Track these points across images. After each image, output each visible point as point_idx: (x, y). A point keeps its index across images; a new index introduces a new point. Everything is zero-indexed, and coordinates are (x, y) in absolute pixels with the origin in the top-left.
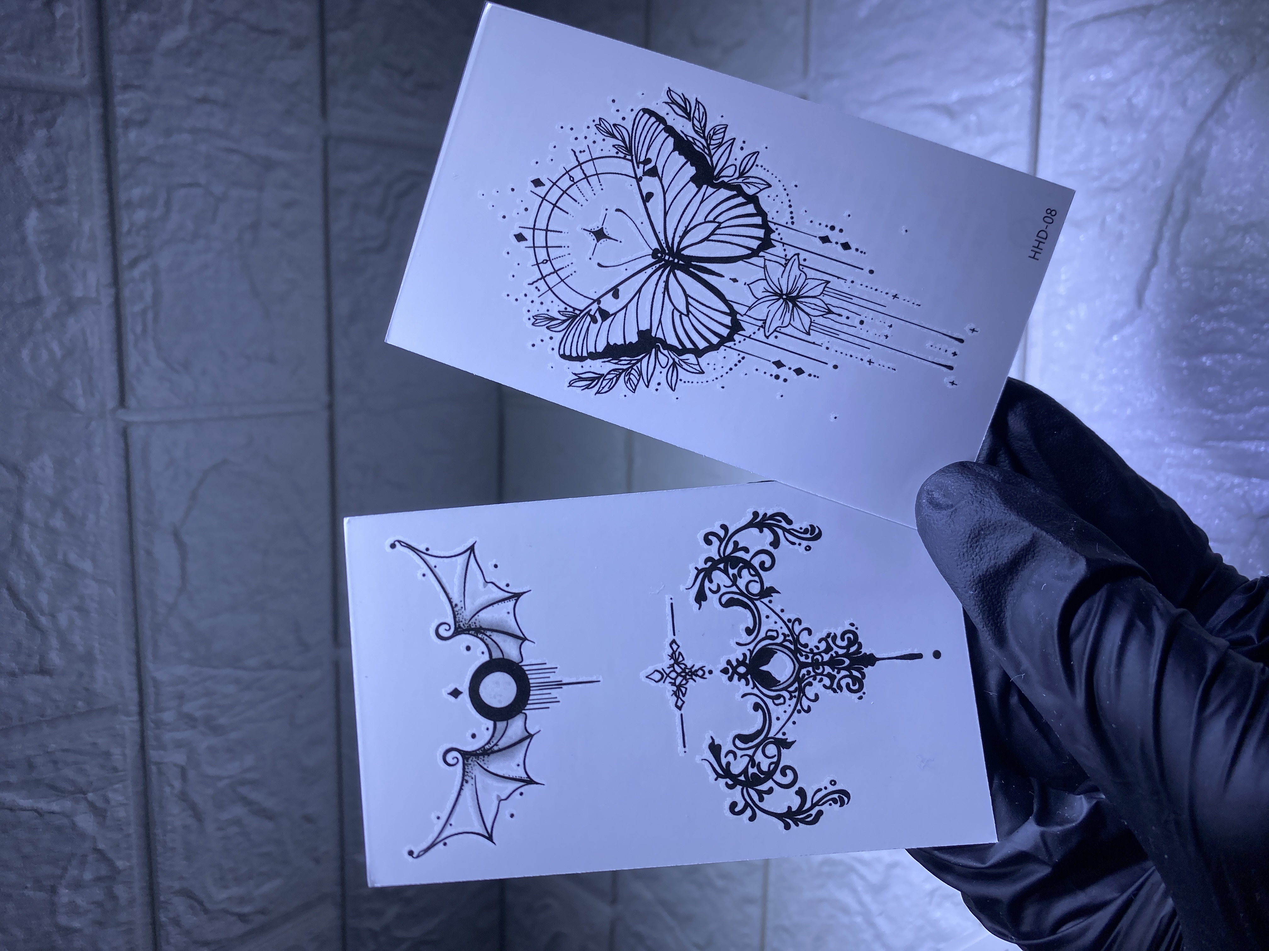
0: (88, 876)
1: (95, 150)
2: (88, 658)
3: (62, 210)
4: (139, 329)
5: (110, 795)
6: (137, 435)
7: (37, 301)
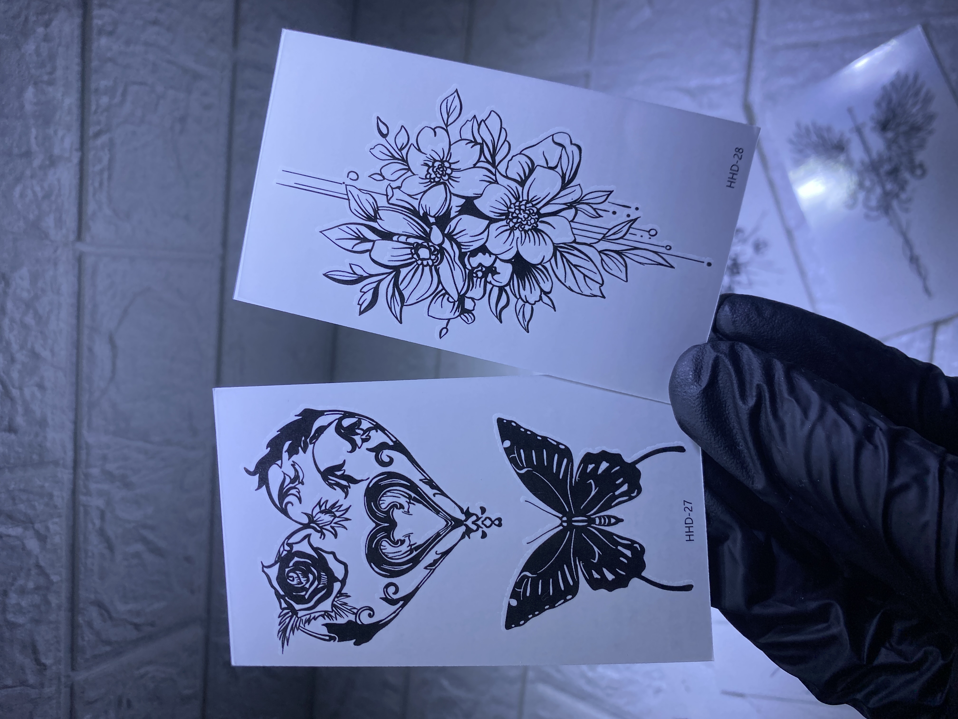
0: (31, 585)
1: (76, 49)
2: (43, 423)
3: (50, 89)
4: (97, 184)
5: (51, 526)
6: (89, 261)
7: (28, 154)
